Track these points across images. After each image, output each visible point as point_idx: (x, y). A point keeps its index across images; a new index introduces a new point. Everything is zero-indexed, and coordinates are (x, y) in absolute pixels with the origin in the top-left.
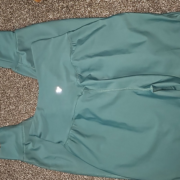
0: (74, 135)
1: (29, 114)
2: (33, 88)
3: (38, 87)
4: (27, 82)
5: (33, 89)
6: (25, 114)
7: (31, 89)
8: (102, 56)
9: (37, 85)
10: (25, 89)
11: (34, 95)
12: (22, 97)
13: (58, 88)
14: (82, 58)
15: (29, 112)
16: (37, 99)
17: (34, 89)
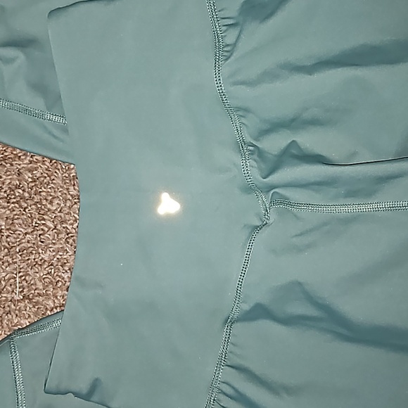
0: (233, 388)
1: (37, 303)
2: (54, 198)
3: (73, 192)
4: (28, 176)
5: (51, 203)
6: (22, 305)
7: (44, 202)
8: (357, 65)
9: (71, 188)
10: (17, 202)
11: (59, 227)
12: (8, 236)
13: (165, 197)
14: (269, 76)
15: (39, 295)
16: (71, 241)
17: (56, 201)
